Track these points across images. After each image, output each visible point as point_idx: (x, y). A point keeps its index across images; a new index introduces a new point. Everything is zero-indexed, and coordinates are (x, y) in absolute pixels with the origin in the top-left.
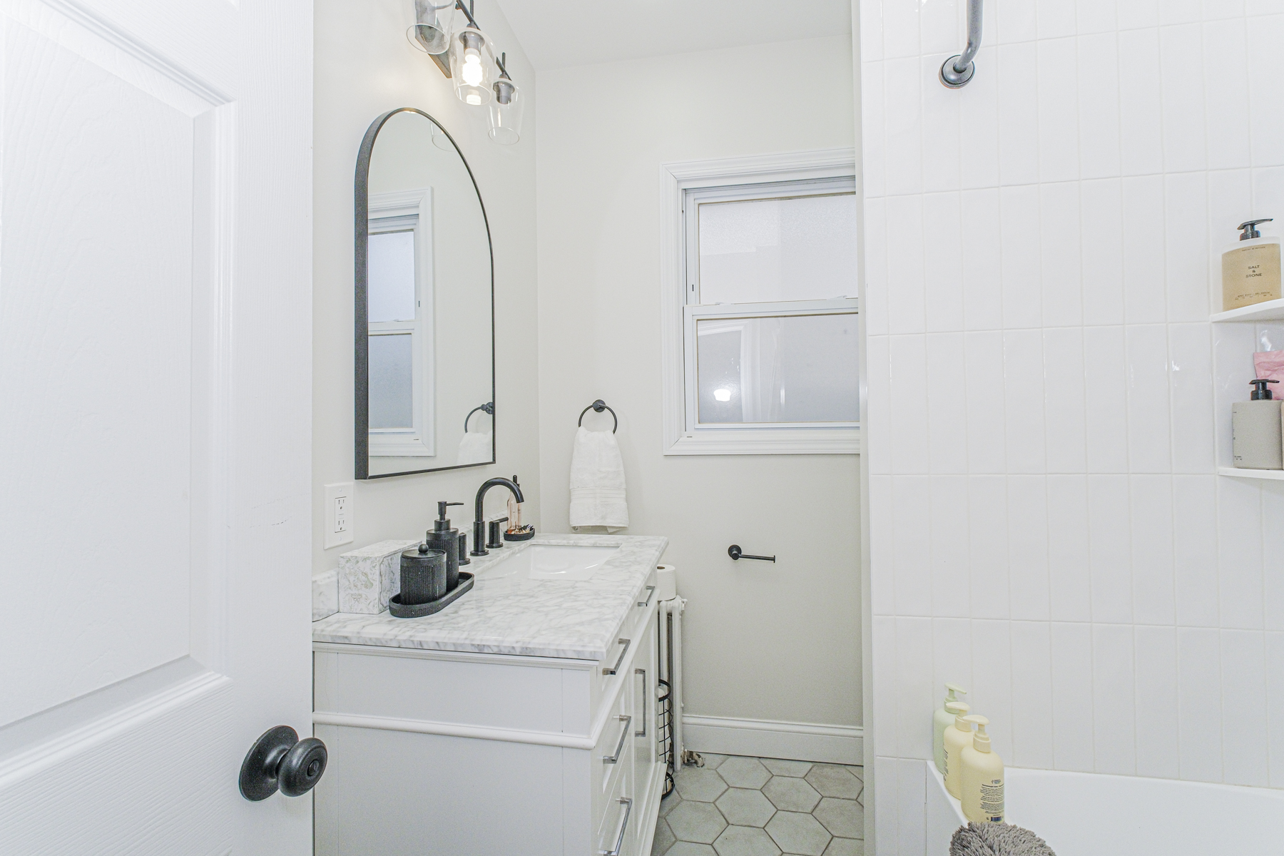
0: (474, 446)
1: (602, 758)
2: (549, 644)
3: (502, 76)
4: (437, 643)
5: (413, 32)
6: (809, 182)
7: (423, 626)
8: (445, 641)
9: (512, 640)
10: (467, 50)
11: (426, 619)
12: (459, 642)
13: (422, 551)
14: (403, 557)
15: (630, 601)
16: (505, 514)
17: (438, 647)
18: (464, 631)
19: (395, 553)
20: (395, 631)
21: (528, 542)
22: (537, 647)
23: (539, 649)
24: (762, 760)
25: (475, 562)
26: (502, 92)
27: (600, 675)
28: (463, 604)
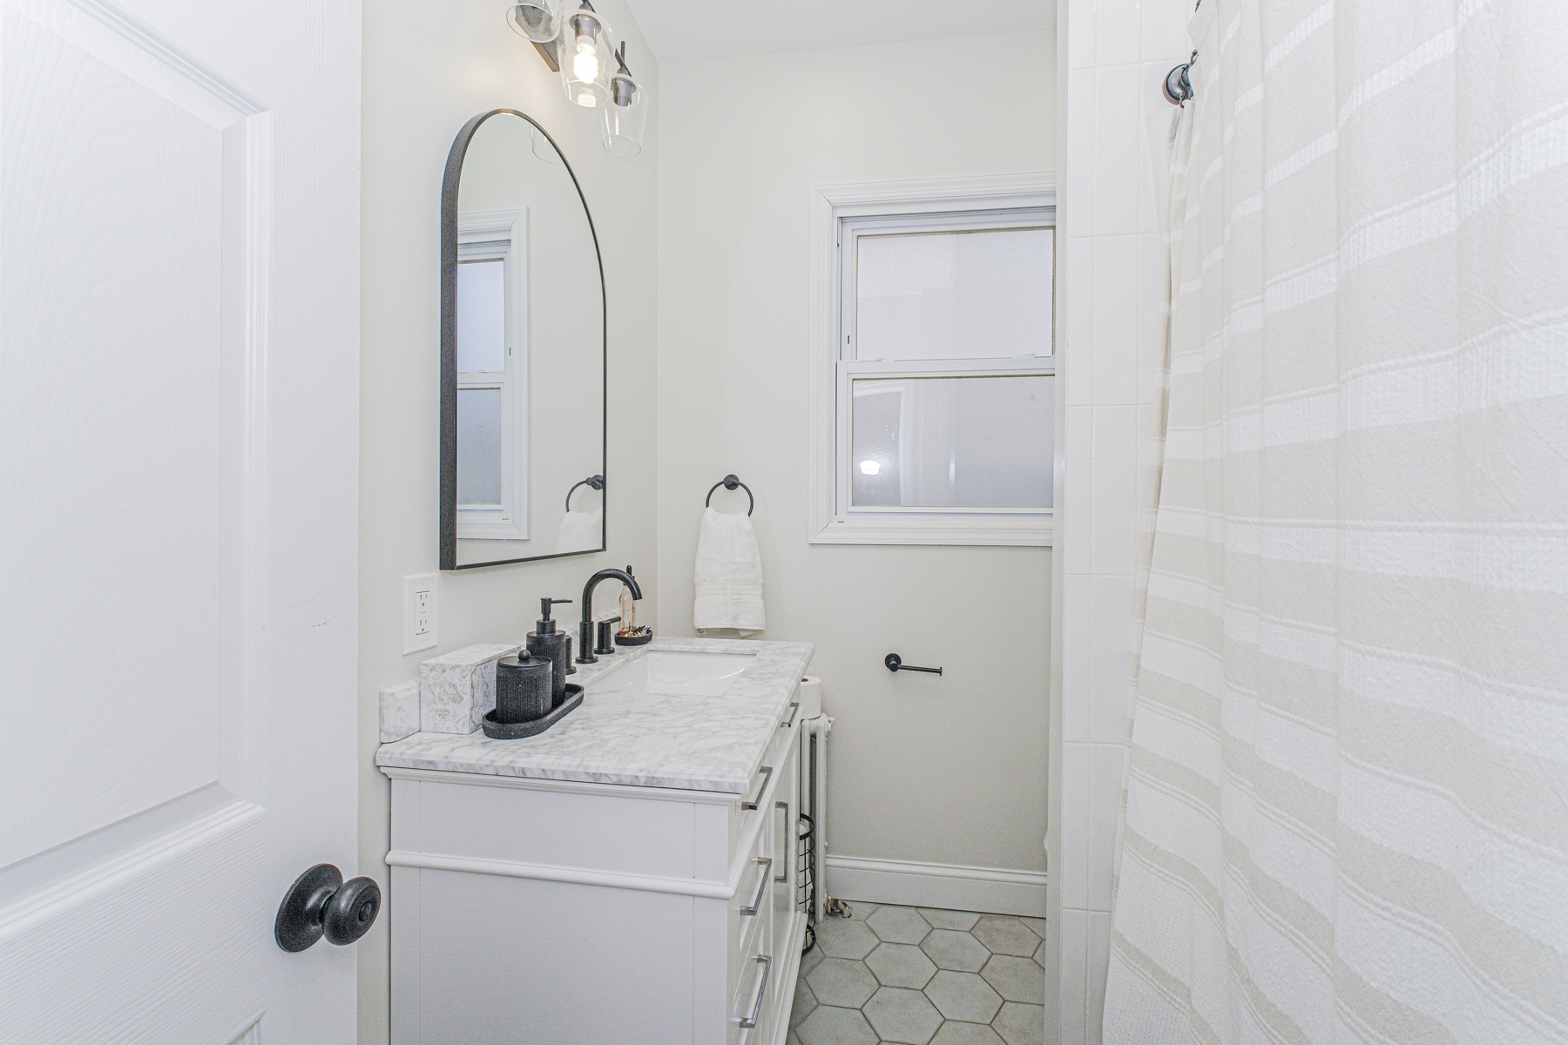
0: (579, 528)
1: (739, 909)
2: (680, 773)
3: (620, 71)
4: (543, 770)
5: (513, 14)
6: (994, 212)
7: (525, 750)
8: (554, 768)
9: (634, 768)
10: (580, 38)
11: (528, 741)
12: (571, 769)
13: (523, 659)
14: (500, 665)
15: (774, 722)
16: (617, 612)
17: (545, 776)
18: (576, 757)
19: (489, 660)
20: (492, 756)
21: (645, 647)
22: (666, 776)
23: (668, 778)
24: (920, 911)
25: (582, 671)
26: (621, 92)
27: (739, 810)
28: (572, 723)
